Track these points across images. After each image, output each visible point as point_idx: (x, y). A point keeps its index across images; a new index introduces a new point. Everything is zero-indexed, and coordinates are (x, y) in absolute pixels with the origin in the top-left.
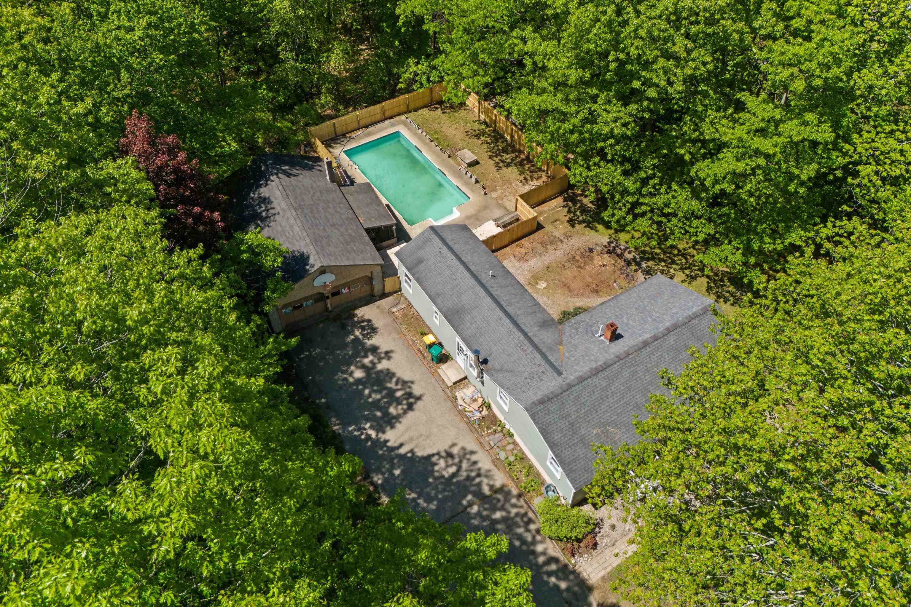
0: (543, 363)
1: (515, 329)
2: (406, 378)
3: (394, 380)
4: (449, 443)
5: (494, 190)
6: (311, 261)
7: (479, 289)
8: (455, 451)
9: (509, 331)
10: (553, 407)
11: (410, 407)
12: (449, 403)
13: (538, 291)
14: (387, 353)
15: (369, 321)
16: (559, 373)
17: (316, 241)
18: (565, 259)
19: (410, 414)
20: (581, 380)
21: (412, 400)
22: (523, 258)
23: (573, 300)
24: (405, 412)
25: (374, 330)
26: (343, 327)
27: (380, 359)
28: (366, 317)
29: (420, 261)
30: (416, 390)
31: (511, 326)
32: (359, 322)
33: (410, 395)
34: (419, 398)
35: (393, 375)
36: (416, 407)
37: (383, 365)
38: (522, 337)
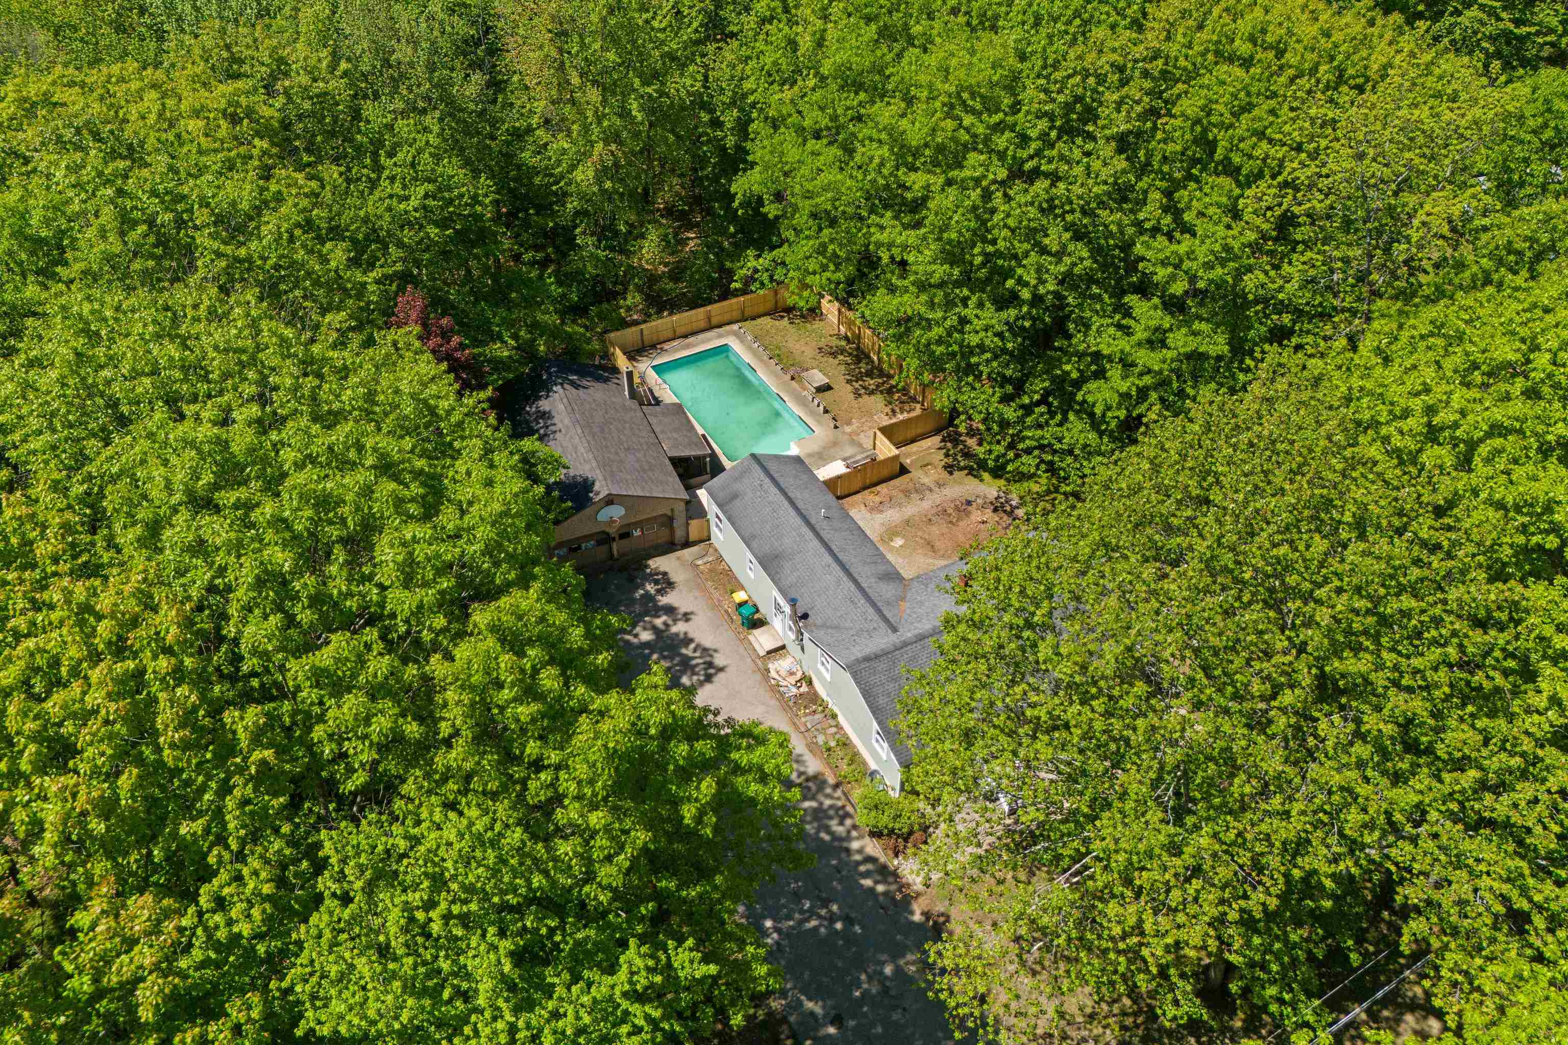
0: (876, 617)
1: (845, 579)
2: (708, 646)
3: (692, 646)
5: (849, 423)
6: (597, 487)
7: (805, 530)
9: (838, 583)
10: (882, 666)
11: (709, 679)
12: (758, 676)
13: (892, 549)
14: (686, 614)
15: (665, 574)
16: (895, 630)
17: (604, 465)
18: (934, 511)
19: (708, 687)
20: (921, 638)
21: (712, 671)
22: (877, 508)
23: (936, 562)
24: (701, 684)
25: (670, 585)
26: (631, 579)
27: (675, 621)
28: (662, 569)
29: (735, 496)
30: (719, 660)
31: (841, 574)
32: (651, 575)
33: (710, 665)
34: (721, 669)
35: (691, 640)
36: (716, 679)
37: (679, 628)
38: (853, 588)
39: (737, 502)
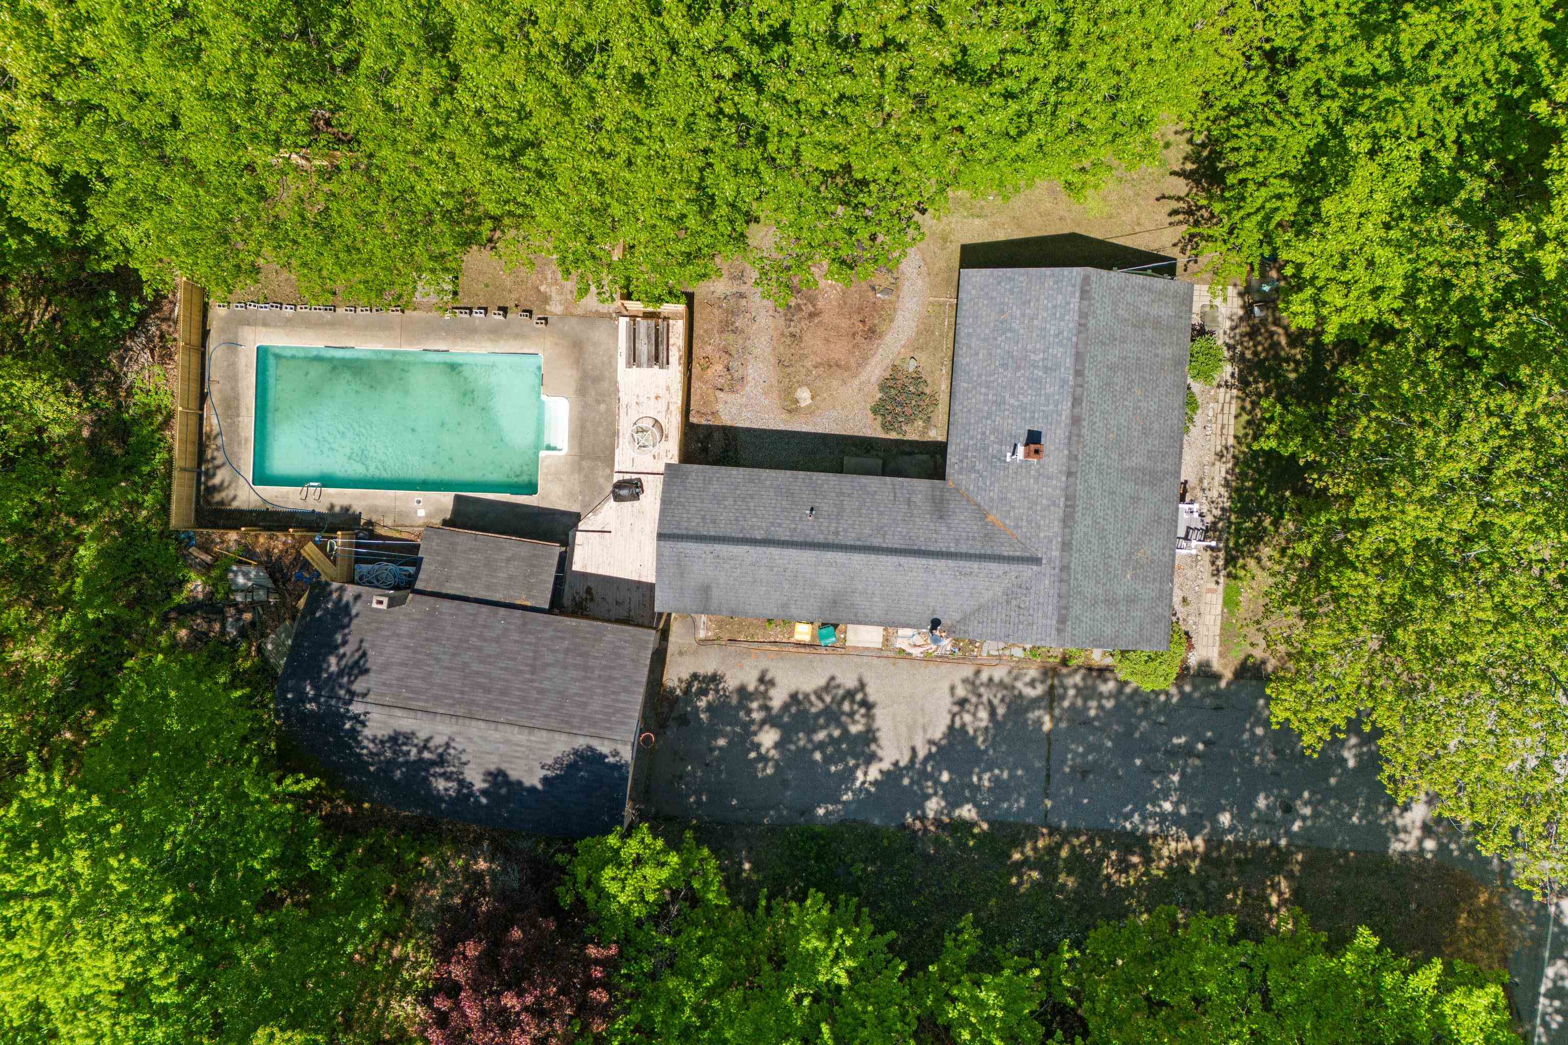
1: (931, 562)
2: (822, 682)
3: (813, 698)
4: (946, 690)
8: (961, 692)
9: (927, 569)
11: (867, 705)
12: (903, 664)
13: (810, 411)
14: (761, 680)
15: (695, 676)
16: (1037, 561)
18: (781, 322)
19: (877, 711)
21: (859, 697)
22: (734, 383)
23: (863, 377)
24: (869, 716)
25: (715, 679)
26: (684, 720)
27: (765, 696)
28: (685, 676)
29: (706, 590)
30: (848, 681)
31: (922, 562)
32: (687, 691)
33: (850, 695)
34: (862, 686)
35: (803, 694)
36: (871, 699)
37: (778, 699)
38: (952, 563)
39: (715, 593)
